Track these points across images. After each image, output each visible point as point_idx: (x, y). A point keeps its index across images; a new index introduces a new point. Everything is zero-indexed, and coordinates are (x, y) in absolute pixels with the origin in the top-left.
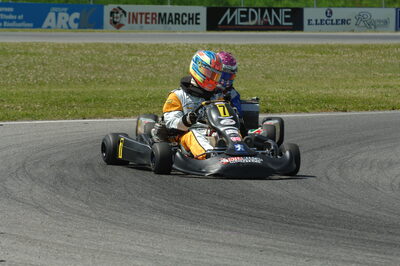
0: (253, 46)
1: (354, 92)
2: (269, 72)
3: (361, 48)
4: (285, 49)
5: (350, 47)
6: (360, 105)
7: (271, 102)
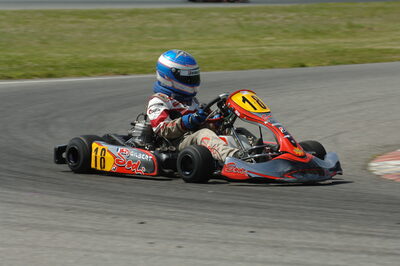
0: (25, 12)
1: (132, 55)
2: (44, 38)
3: (132, 13)
4: (58, 14)
5: (122, 12)
6: (140, 68)
7: (52, 67)
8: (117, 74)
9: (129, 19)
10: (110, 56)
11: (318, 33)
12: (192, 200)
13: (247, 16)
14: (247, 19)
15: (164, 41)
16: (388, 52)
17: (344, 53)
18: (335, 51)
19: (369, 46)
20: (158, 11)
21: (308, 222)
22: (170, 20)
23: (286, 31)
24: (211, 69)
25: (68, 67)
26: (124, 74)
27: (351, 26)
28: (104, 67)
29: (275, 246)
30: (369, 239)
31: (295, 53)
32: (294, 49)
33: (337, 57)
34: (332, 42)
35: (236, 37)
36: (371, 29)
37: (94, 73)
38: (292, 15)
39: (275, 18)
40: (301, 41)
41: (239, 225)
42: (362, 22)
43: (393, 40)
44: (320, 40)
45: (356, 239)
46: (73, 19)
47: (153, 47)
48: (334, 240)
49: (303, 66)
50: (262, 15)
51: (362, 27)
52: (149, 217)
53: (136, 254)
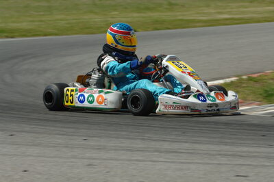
8: (7, 37)
11: (148, 9)
15: (43, 15)
16: (193, 21)
17: (162, 22)
23: (126, 8)
24: (72, 34)
26: (12, 38)
27: (171, 4)
33: (158, 25)
34: (155, 15)
35: (91, 12)
36: (183, 6)
40: (135, 15)
41: (77, 136)
43: (198, 13)
44: (148, 14)
45: (153, 143)
48: (139, 144)
51: (178, 5)
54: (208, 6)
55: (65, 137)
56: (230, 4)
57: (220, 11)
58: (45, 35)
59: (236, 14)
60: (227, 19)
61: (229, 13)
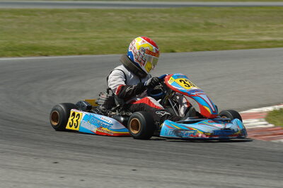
8: (41, 55)
9: (50, 16)
10: (36, 42)
11: (184, 28)
12: (92, 147)
13: (134, 15)
14: (134, 18)
15: (75, 32)
16: (234, 42)
17: (202, 43)
18: (196, 42)
19: (219, 38)
20: (71, 11)
21: (174, 164)
22: (80, 17)
23: (161, 27)
24: (108, 53)
25: (6, 50)
26: (46, 56)
27: (207, 24)
28: (32, 50)
29: (150, 180)
30: (217, 176)
31: (167, 42)
32: (167, 39)
33: (197, 46)
34: (194, 35)
35: (126, 30)
36: (221, 26)
37: (25, 54)
38: (167, 15)
39: (154, 17)
40: (172, 34)
41: (125, 165)
42: (215, 21)
43: (237, 34)
44: (185, 34)
45: (207, 176)
46: (11, 16)
47: (67, 36)
48: (193, 177)
49: (173, 52)
50: (145, 15)
51: (216, 25)
52: (61, 158)
53: (51, 185)
54: (247, 27)
55: (112, 166)
56: (269, 26)
57: (260, 32)
58: (81, 54)
59: (278, 36)
60: (268, 42)
61: (270, 35)
